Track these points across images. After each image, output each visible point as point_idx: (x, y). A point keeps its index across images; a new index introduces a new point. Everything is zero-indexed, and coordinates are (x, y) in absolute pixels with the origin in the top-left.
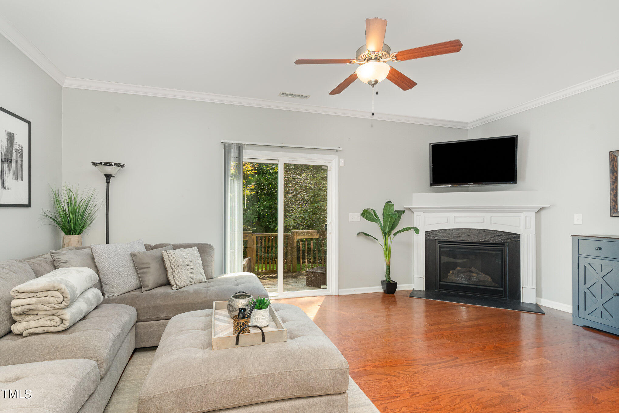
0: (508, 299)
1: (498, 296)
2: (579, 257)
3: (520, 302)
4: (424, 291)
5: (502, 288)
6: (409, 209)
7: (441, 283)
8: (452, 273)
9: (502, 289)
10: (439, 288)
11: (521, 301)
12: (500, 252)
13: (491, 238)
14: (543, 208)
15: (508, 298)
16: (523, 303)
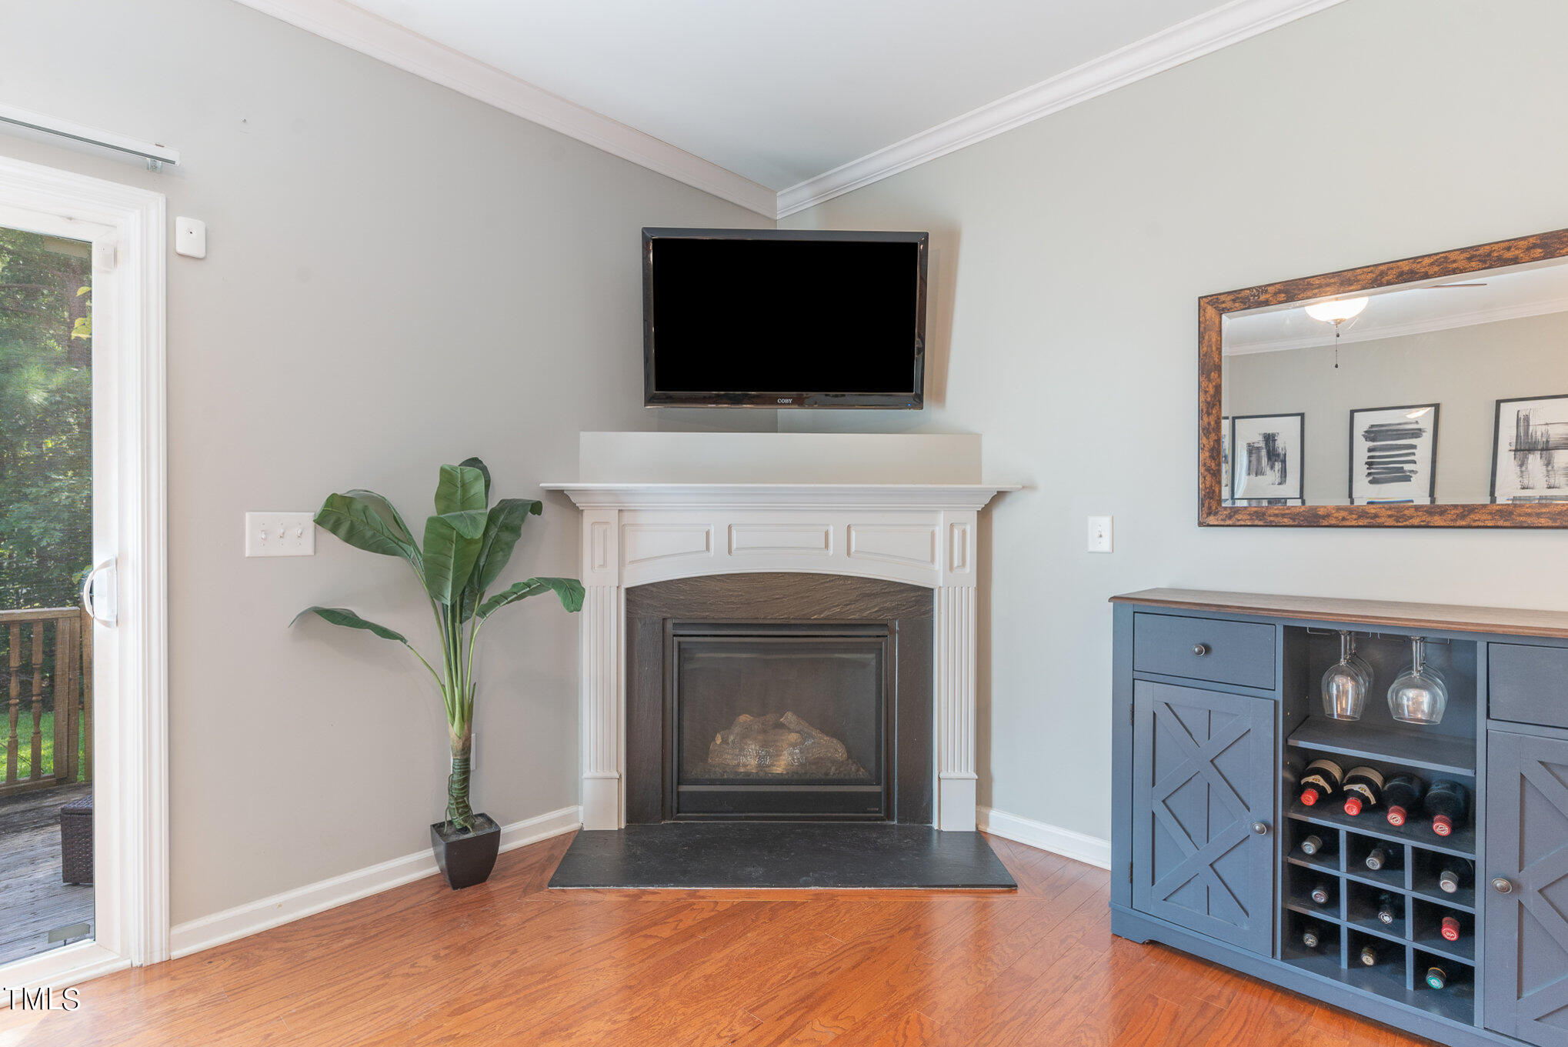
0: (895, 822)
1: (868, 815)
2: (1134, 679)
3: (931, 829)
4: (620, 830)
5: (879, 784)
6: (560, 496)
7: (684, 788)
8: (725, 741)
9: (877, 789)
10: (675, 810)
11: (935, 826)
12: (872, 656)
13: (848, 607)
14: (1000, 495)
15: (898, 819)
16: (940, 832)
